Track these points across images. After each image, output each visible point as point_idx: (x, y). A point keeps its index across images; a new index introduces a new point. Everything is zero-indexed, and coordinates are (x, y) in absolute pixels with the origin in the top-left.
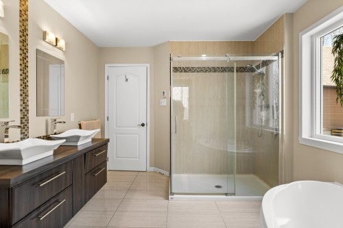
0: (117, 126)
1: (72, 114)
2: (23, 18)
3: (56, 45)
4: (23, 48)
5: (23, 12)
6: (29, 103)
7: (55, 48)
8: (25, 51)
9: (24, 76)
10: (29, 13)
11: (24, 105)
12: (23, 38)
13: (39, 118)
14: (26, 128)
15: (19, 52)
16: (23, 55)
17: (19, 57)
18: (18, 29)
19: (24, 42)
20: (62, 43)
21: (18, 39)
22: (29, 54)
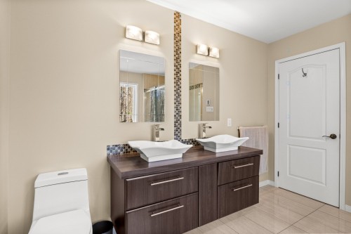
0: (290, 136)
1: (229, 120)
2: (177, 40)
3: (209, 55)
4: (177, 64)
5: (177, 35)
6: (182, 110)
7: (208, 58)
8: (179, 67)
9: (177, 87)
10: (182, 34)
11: (177, 112)
12: (177, 56)
13: (191, 122)
14: (179, 130)
15: (173, 68)
16: (177, 70)
17: (173, 72)
18: (173, 49)
19: (177, 59)
20: (215, 52)
21: (173, 58)
22: (182, 69)
